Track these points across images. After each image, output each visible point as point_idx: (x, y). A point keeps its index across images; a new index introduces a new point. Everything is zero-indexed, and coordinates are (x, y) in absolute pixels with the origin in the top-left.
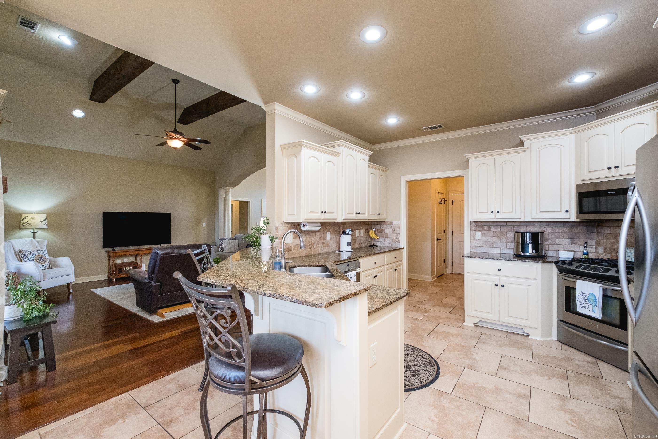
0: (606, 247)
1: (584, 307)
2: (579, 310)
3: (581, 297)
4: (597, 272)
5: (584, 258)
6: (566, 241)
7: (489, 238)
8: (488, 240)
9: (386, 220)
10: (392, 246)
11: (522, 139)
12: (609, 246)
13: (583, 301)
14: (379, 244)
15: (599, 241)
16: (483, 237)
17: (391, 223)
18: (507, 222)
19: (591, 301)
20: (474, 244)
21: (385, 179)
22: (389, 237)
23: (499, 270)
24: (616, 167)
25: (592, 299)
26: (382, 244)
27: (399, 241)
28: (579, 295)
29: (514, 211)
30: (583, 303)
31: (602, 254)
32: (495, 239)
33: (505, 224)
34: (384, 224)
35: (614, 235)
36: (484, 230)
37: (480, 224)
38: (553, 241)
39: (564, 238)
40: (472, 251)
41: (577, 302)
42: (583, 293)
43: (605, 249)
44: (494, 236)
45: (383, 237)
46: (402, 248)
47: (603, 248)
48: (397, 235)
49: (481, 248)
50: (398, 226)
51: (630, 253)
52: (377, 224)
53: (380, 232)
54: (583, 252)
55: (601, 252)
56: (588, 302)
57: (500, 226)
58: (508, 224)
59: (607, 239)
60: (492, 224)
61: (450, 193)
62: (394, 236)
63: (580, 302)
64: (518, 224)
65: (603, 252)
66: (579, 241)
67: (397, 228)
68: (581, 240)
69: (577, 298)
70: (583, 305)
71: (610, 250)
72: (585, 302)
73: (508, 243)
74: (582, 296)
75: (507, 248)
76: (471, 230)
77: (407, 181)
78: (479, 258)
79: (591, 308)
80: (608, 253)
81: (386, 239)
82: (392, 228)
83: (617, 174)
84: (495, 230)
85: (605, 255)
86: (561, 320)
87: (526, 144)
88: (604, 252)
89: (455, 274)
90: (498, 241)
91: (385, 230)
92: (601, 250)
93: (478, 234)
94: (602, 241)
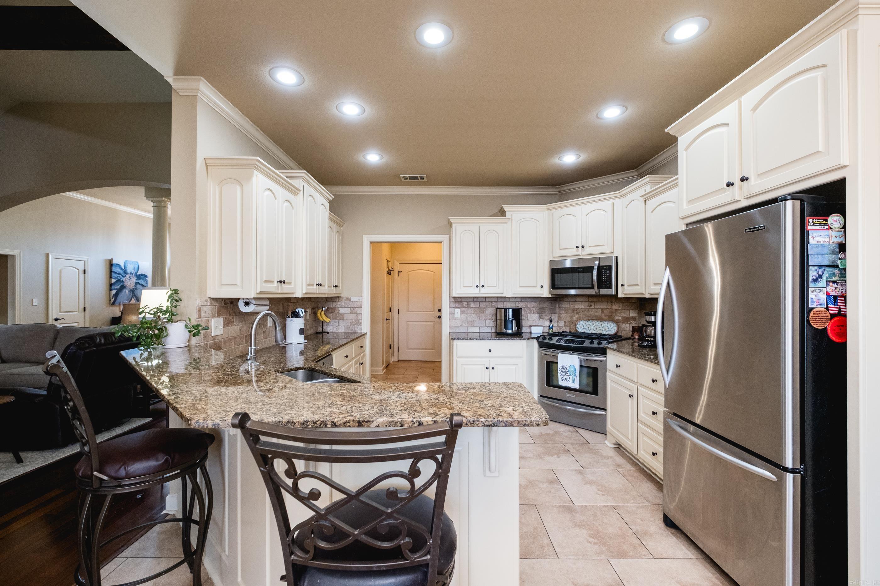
1: (565, 380)
2: (561, 383)
3: (563, 370)
4: (576, 344)
5: (550, 332)
6: (536, 316)
7: (468, 315)
8: (467, 318)
9: (341, 296)
10: (350, 331)
11: (504, 208)
12: (568, 319)
13: (565, 373)
14: (329, 329)
15: (560, 315)
16: (462, 315)
17: (348, 299)
18: (486, 297)
19: (572, 373)
20: (453, 323)
21: (341, 238)
22: (345, 319)
23: (490, 351)
24: (583, 247)
25: (572, 371)
26: (335, 329)
27: (360, 324)
28: (561, 368)
29: (498, 286)
30: (564, 375)
31: (563, 328)
32: (474, 316)
33: (484, 300)
34: (338, 301)
35: (573, 309)
36: (464, 307)
37: (459, 300)
38: (526, 317)
39: (534, 314)
40: (451, 331)
41: (559, 375)
43: (565, 323)
44: (473, 314)
45: (336, 319)
46: (365, 334)
47: (563, 321)
48: (357, 316)
49: (460, 327)
50: (358, 303)
52: (327, 301)
53: (332, 312)
54: (549, 326)
56: (568, 374)
57: (479, 302)
58: (487, 300)
60: (471, 300)
61: (396, 261)
62: (353, 317)
63: (561, 375)
64: (496, 300)
65: (563, 325)
66: (546, 315)
67: (357, 307)
68: (547, 315)
69: (559, 371)
70: (565, 377)
71: (569, 323)
72: (566, 375)
73: (486, 321)
74: (563, 368)
75: (485, 326)
76: (450, 307)
77: (371, 243)
78: (470, 339)
79: (571, 380)
80: (568, 326)
81: (341, 321)
82: (349, 306)
83: (583, 253)
84: (474, 307)
86: (541, 396)
87: (508, 213)
88: (565, 325)
89: (401, 361)
90: (477, 319)
91: (339, 309)
92: (562, 324)
93: (457, 311)
94: (563, 315)
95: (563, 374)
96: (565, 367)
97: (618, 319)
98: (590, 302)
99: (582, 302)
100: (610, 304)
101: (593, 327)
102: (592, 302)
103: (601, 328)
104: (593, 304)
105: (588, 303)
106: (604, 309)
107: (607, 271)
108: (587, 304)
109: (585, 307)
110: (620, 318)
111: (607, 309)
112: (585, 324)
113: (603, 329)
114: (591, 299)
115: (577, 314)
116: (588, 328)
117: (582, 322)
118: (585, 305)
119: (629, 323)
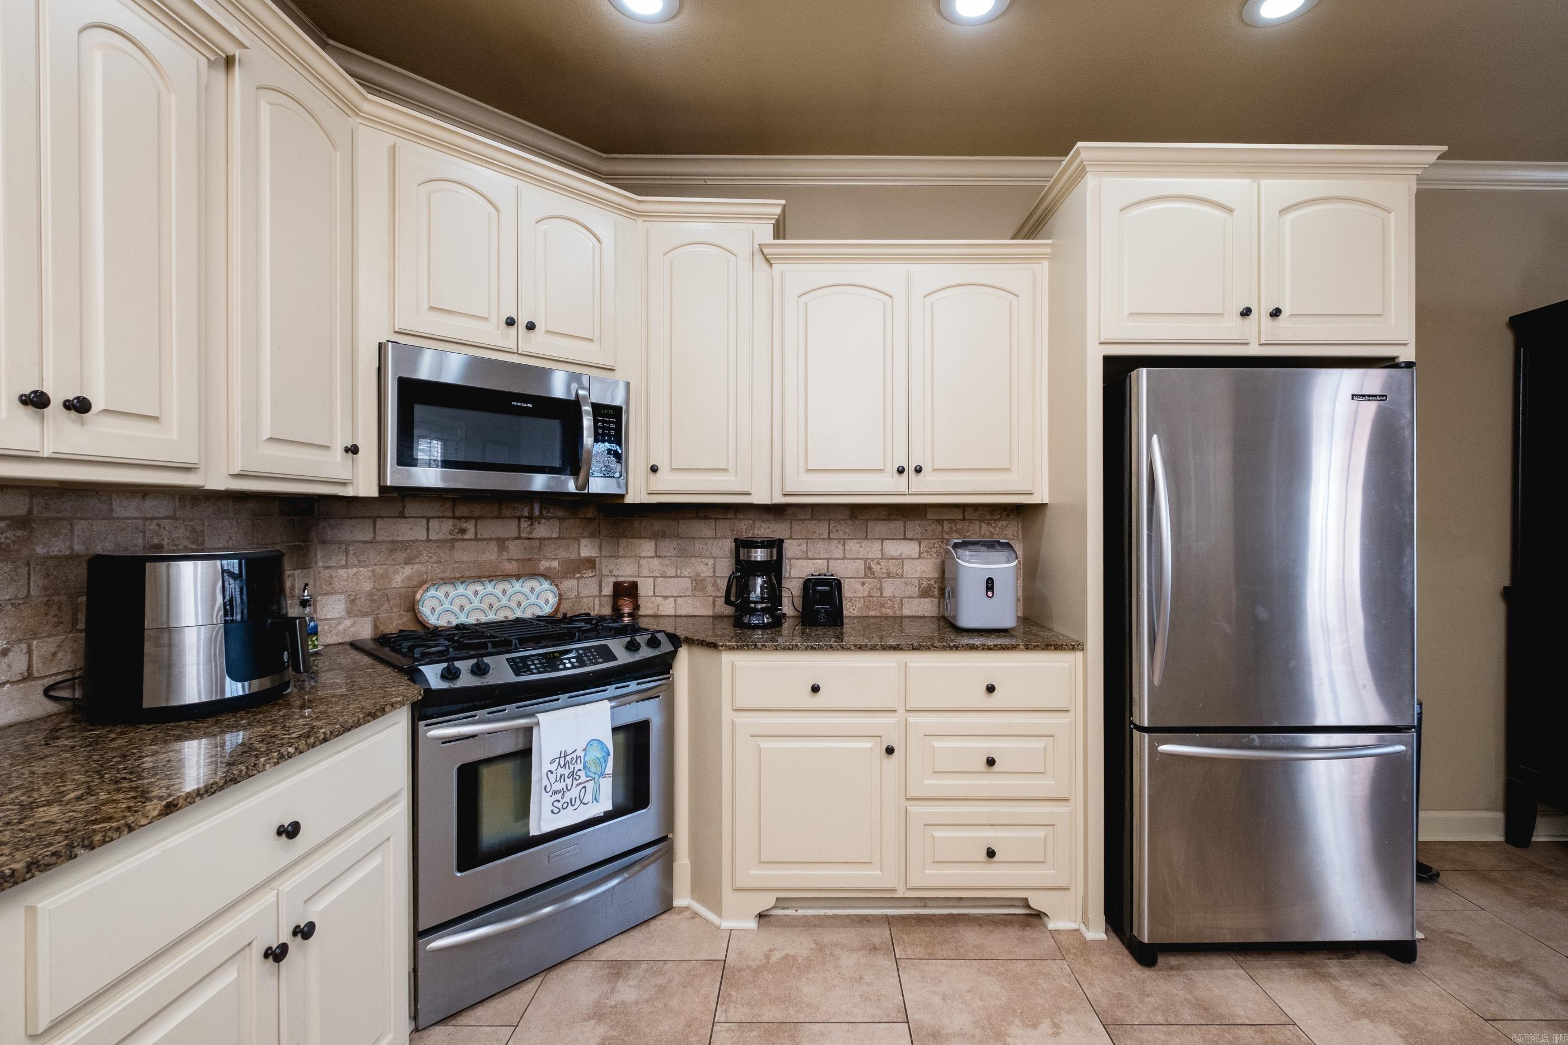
0: (356, 595)
1: (570, 803)
3: (561, 771)
12: (368, 586)
13: (569, 781)
25: (594, 760)
28: (553, 767)
30: (565, 791)
31: (339, 623)
35: (387, 545)
42: (565, 756)
47: (343, 597)
51: (446, 598)
55: (336, 615)
56: (583, 779)
59: (359, 561)
63: (556, 792)
65: (343, 613)
70: (567, 797)
71: (373, 601)
74: (565, 765)
80: (365, 614)
83: (515, 345)
85: (354, 624)
94: (341, 571)
95: (557, 786)
96: (568, 758)
97: (549, 569)
98: (459, 518)
99: (428, 519)
100: (524, 524)
101: (476, 603)
102: (467, 518)
103: (504, 601)
104: (470, 526)
105: (451, 522)
106: (508, 539)
107: (609, 422)
108: (447, 525)
109: (441, 536)
110: (555, 564)
111: (517, 538)
112: (447, 595)
113: (513, 605)
114: (461, 510)
115: (406, 564)
116: (462, 608)
117: (432, 592)
118: (441, 529)
119: (578, 575)
